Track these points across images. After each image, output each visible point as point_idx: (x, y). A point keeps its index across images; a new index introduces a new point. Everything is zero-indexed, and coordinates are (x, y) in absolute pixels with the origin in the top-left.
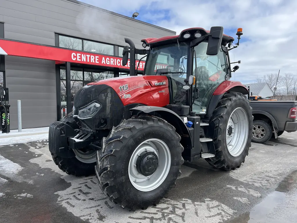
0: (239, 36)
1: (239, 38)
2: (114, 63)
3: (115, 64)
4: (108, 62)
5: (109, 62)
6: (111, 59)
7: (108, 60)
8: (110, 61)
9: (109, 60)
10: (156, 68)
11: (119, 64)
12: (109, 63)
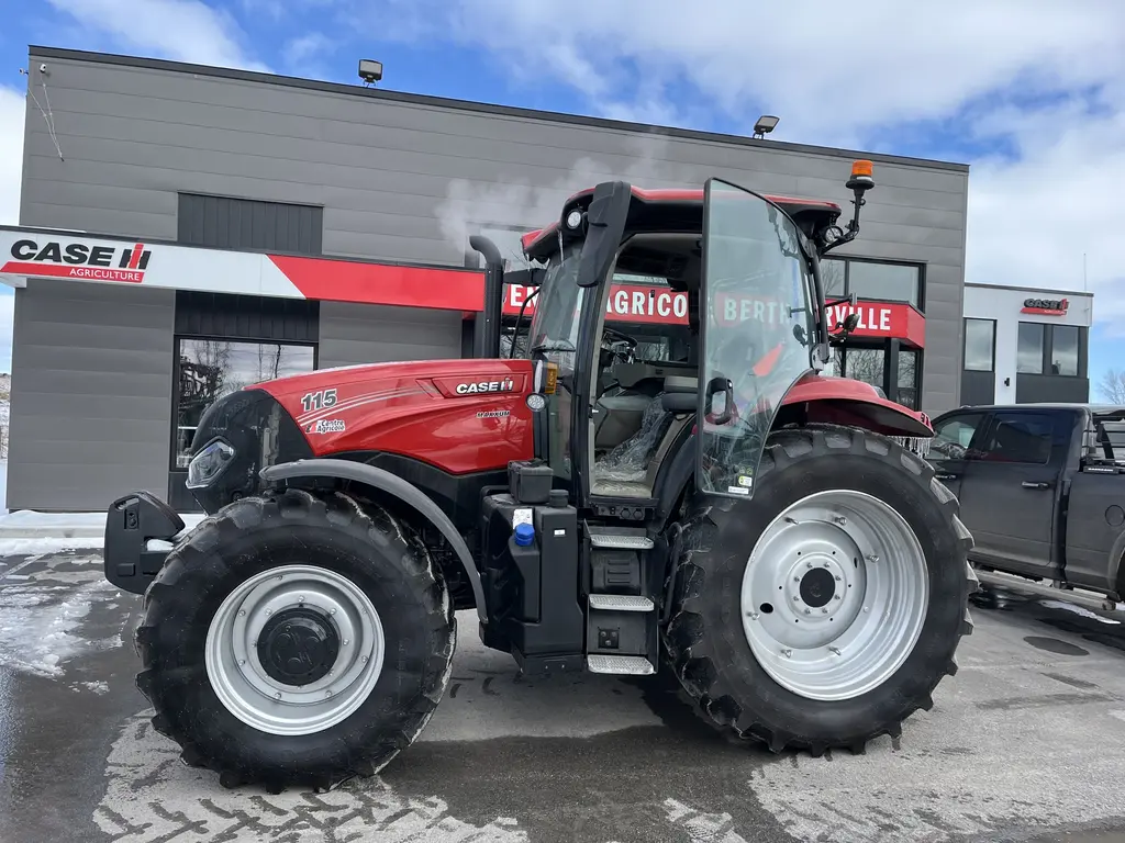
0: (859, 195)
1: (858, 204)
2: (646, 306)
3: (651, 312)
4: (622, 307)
5: (625, 304)
6: (635, 294)
7: (622, 298)
8: (630, 301)
9: (626, 297)
10: (834, 318)
11: (664, 310)
12: (626, 309)
